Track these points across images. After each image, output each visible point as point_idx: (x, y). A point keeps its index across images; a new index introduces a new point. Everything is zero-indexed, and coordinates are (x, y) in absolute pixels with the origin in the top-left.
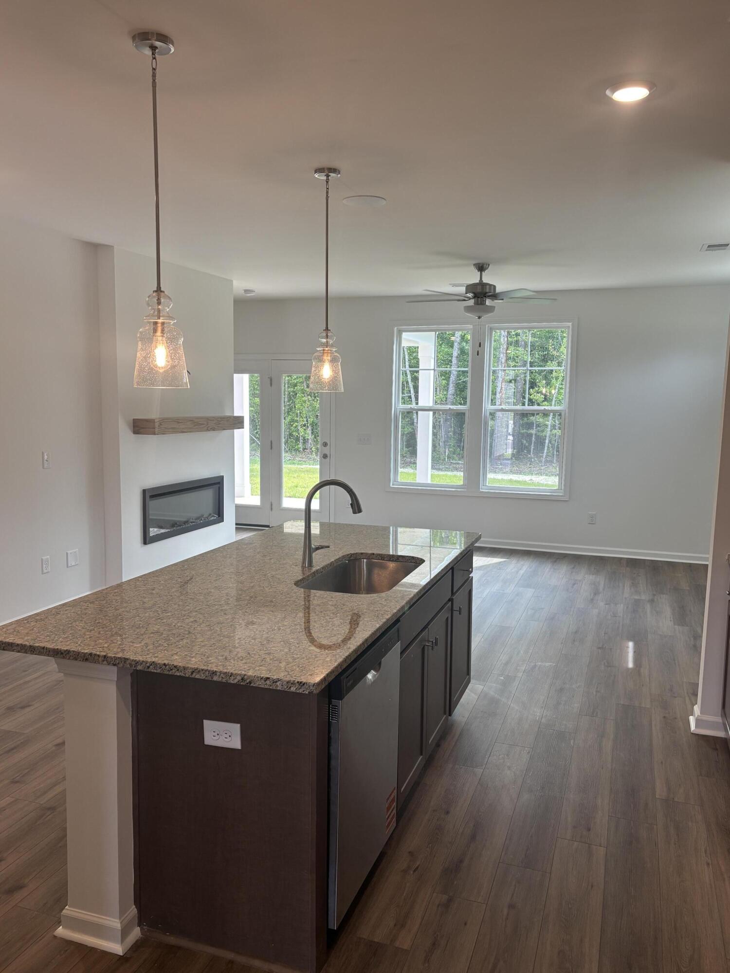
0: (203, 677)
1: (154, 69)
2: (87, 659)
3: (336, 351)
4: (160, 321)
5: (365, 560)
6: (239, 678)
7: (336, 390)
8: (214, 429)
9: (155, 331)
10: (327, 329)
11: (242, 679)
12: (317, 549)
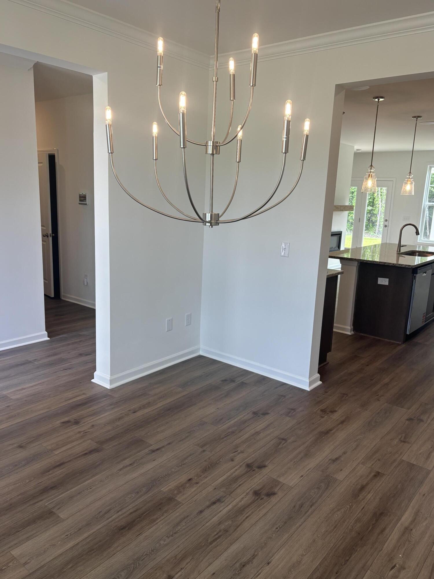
0: (382, 264)
1: (378, 105)
2: (350, 260)
3: (413, 180)
4: (371, 174)
5: (418, 253)
6: (392, 264)
7: (410, 194)
8: (342, 211)
9: (369, 177)
10: (410, 173)
11: (393, 264)
12: (402, 246)
